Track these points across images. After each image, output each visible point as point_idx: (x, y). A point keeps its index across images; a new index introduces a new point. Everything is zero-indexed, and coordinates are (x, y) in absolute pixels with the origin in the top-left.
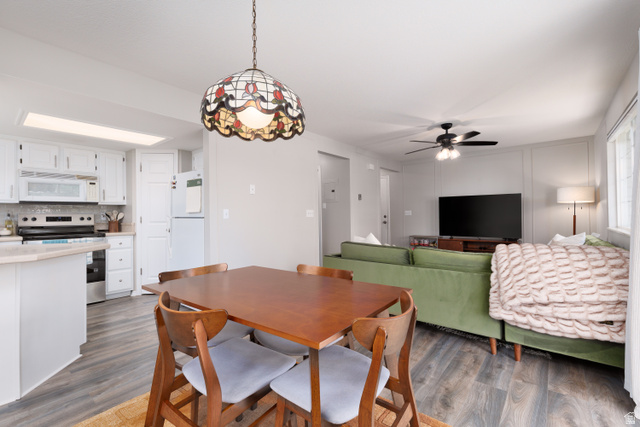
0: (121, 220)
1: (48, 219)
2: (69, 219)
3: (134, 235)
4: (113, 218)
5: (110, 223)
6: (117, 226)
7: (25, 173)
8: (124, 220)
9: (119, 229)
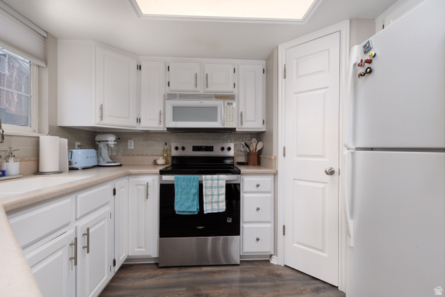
0: (260, 152)
1: (196, 148)
2: (210, 149)
3: (275, 174)
4: (252, 149)
5: (248, 155)
6: (257, 159)
7: (171, 96)
8: (263, 152)
9: (258, 163)
